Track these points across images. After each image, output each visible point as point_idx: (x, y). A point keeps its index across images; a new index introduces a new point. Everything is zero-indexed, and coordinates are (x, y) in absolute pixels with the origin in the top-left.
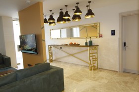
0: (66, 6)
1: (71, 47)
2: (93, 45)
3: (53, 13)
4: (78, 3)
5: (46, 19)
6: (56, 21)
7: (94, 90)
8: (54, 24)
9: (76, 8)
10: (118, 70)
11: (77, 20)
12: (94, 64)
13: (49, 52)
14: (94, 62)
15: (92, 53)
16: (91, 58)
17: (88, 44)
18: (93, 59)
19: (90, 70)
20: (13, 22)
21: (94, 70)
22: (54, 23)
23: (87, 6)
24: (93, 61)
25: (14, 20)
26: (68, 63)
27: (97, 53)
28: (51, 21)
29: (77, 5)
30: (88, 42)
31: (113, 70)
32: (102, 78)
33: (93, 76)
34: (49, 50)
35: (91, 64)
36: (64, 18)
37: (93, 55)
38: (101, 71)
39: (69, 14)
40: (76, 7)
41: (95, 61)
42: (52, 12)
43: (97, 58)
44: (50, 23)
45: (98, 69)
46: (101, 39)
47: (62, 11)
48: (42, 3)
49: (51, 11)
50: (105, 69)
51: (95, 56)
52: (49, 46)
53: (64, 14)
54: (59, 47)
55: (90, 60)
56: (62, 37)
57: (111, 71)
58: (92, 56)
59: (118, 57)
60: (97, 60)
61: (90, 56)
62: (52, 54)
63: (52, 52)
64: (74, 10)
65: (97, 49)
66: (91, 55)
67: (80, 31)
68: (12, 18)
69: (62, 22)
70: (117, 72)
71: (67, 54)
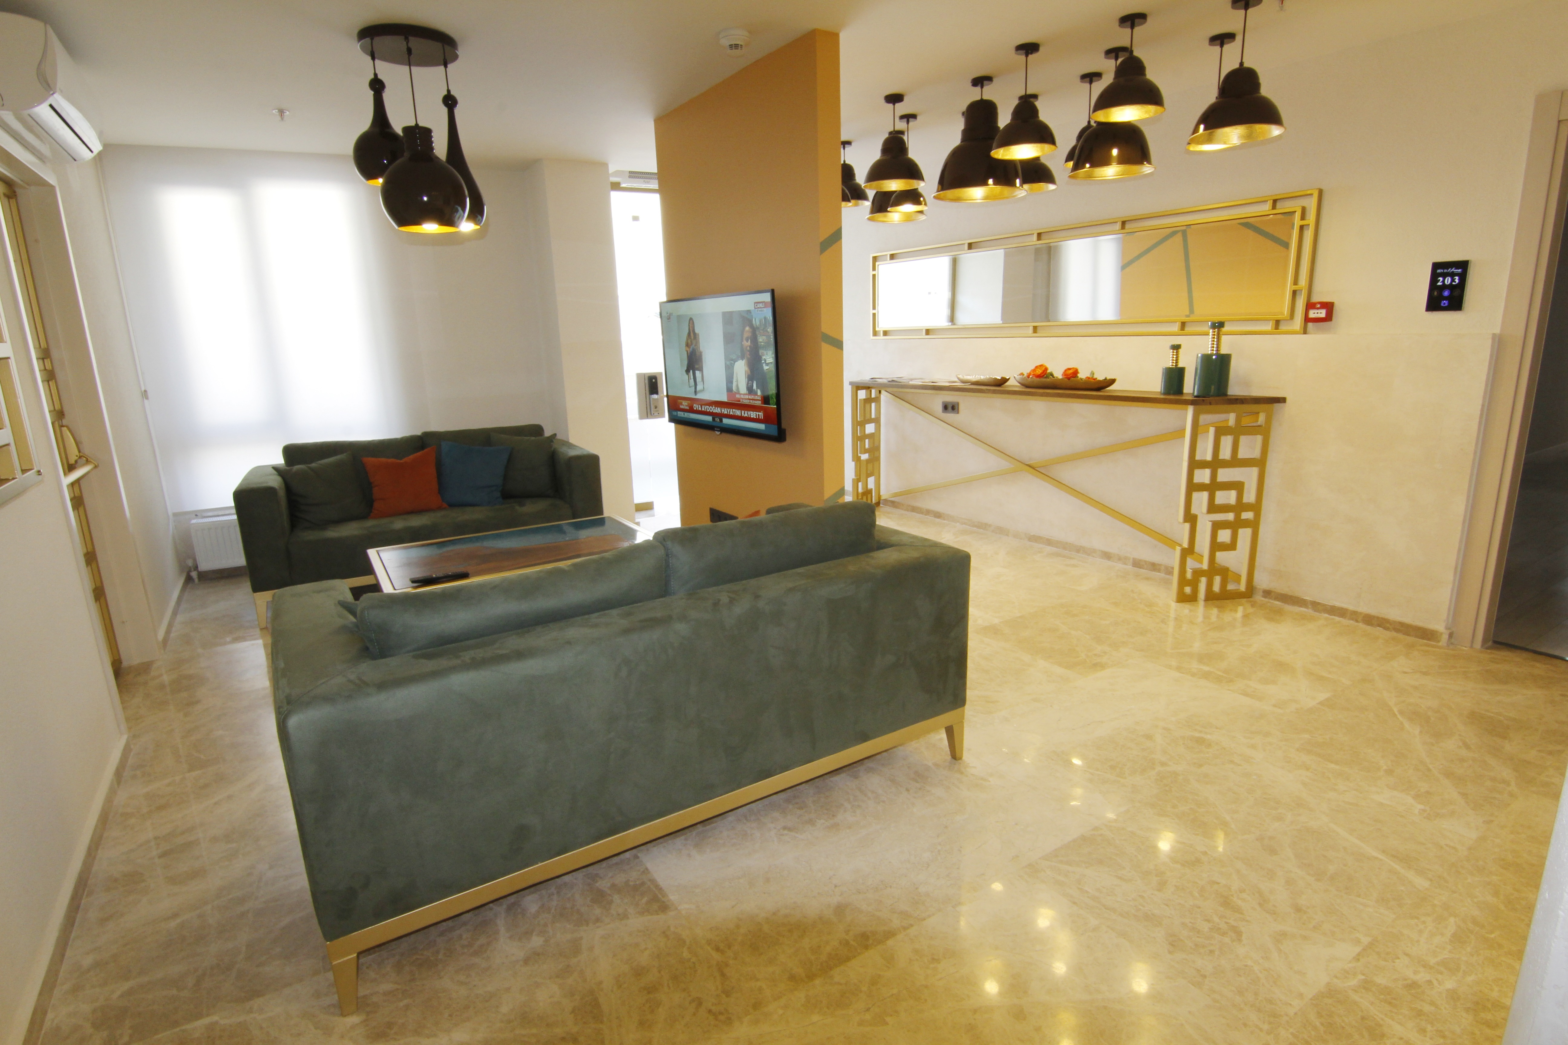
0: (1029, 48)
1: (1039, 406)
2: (1234, 390)
3: (908, 117)
4: (1132, 20)
5: (847, 172)
6: (928, 186)
7: (1200, 741)
8: (908, 208)
9: (1109, 68)
10: (1439, 626)
11: (1111, 171)
12: (1222, 557)
13: (859, 438)
14: (1224, 536)
15: (1215, 464)
16: (1201, 499)
17: (1190, 386)
18: (1213, 508)
19: (1183, 598)
20: (615, 195)
21: (1211, 597)
22: (913, 197)
23: (1221, 39)
24: (1217, 526)
25: (616, 186)
26: (1001, 531)
27: (1260, 463)
28: (894, 185)
29: (1121, 37)
30: (1190, 362)
31: (1394, 614)
32: (1281, 667)
33: (1197, 646)
34: (859, 424)
35: (1189, 552)
36: (1002, 154)
37: (1224, 475)
38: (1275, 615)
39: (1043, 116)
40: (1114, 52)
41: (1235, 526)
42: (902, 108)
43: (1256, 507)
44: (884, 202)
45: (1250, 592)
46: (1317, 338)
47: (989, 93)
48: (833, 38)
49: (894, 99)
50: (1316, 606)
51: (1238, 486)
52: (857, 387)
53: (1004, 119)
54: (937, 402)
55: (1190, 518)
56: (963, 319)
57: (1369, 620)
58: (1213, 487)
59: (1459, 506)
60: (1254, 525)
61: (1192, 487)
62: (874, 451)
63: (874, 437)
64: (1091, 77)
65: (1265, 432)
66: (1203, 476)
67: (1125, 266)
68: (605, 165)
69: (976, 193)
70: (1426, 634)
71: (994, 462)
